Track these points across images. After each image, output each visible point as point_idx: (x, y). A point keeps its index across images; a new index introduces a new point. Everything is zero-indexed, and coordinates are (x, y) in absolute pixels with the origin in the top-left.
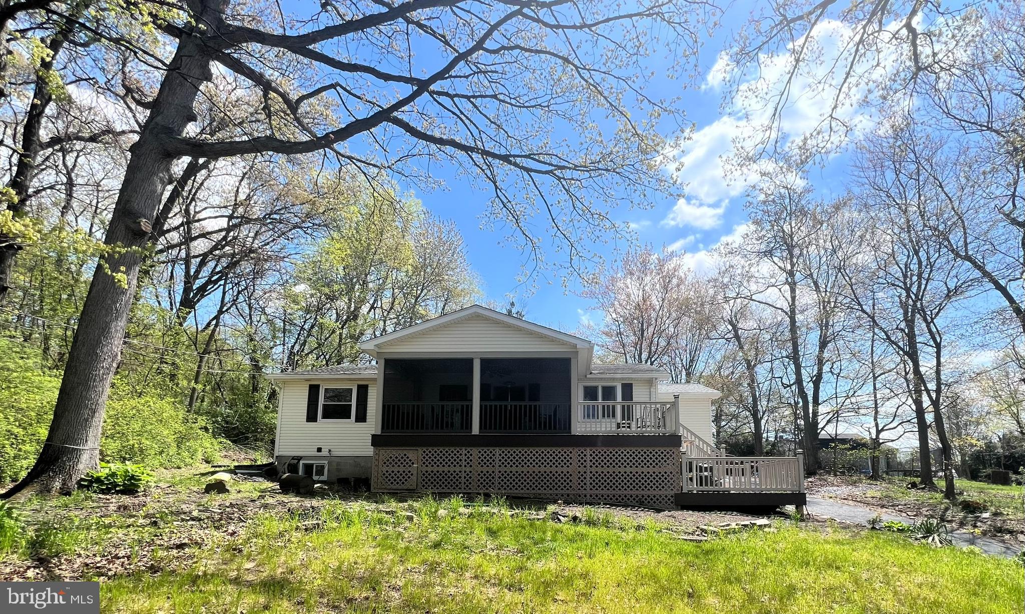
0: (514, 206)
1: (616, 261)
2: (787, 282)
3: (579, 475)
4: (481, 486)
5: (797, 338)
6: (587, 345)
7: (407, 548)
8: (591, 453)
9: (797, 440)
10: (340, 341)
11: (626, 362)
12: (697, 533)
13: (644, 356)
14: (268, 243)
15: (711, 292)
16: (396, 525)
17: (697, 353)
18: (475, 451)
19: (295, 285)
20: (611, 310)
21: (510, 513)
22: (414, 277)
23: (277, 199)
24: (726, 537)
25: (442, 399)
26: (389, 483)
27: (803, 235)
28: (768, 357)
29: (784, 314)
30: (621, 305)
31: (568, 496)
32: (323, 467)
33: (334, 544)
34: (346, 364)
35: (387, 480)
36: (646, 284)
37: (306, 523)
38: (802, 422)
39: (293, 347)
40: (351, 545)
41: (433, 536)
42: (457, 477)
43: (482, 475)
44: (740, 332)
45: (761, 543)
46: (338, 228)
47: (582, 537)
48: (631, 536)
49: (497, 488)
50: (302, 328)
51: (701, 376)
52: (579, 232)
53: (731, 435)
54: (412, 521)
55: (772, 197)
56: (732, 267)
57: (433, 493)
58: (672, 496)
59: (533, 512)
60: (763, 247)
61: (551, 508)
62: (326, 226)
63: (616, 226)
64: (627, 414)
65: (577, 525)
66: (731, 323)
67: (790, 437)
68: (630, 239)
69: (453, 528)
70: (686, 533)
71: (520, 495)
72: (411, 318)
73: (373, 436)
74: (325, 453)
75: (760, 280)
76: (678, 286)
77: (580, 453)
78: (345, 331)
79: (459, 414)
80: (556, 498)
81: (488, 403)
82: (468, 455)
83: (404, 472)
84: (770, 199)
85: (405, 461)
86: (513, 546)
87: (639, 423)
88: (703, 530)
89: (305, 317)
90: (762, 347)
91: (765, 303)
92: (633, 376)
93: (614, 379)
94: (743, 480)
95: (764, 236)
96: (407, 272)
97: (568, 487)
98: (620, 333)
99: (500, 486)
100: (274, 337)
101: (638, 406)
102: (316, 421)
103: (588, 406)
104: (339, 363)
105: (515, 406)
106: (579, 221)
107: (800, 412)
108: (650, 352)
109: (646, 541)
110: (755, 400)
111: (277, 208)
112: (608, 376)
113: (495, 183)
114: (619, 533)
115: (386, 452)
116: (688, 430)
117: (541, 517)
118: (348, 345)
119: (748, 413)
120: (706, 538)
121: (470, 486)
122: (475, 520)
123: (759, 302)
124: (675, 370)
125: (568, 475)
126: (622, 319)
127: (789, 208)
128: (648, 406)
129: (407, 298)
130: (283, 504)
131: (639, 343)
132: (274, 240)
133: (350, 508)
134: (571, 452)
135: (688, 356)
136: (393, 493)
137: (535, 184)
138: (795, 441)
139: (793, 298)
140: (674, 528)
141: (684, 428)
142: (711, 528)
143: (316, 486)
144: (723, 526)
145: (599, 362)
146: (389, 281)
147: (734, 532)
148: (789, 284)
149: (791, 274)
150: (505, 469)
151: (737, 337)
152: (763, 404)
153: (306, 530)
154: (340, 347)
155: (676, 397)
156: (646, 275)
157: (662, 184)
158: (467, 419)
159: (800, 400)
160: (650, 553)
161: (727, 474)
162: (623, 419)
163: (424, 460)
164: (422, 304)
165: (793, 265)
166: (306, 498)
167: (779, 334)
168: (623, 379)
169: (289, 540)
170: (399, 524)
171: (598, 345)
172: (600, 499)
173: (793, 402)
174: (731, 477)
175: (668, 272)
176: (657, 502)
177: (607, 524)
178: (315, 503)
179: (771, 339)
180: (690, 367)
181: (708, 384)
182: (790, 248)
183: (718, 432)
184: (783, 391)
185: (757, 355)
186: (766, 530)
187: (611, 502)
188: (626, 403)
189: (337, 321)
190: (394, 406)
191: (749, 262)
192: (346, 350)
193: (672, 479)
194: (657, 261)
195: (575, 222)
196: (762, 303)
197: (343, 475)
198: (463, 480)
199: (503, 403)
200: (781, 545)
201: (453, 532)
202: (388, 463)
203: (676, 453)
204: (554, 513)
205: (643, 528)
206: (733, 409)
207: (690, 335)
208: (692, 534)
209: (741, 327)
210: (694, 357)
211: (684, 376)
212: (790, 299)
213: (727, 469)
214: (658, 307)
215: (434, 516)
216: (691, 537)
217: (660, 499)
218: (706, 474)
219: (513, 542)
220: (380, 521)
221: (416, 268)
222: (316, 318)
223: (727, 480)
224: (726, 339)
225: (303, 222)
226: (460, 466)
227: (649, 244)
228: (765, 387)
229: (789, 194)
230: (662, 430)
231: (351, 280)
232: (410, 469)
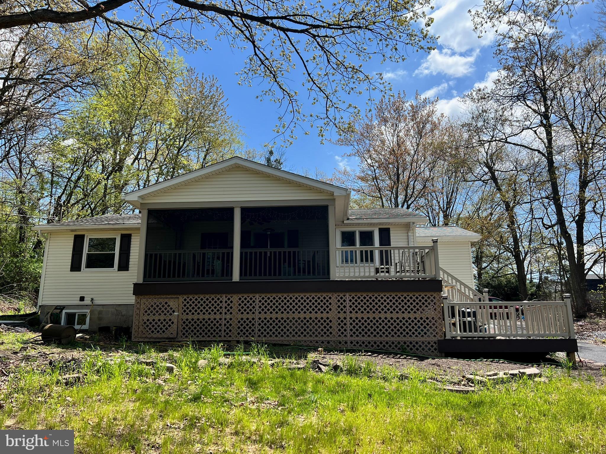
0: (271, 63)
1: (370, 110)
2: (542, 124)
3: (339, 321)
4: (241, 334)
5: (555, 179)
6: (344, 193)
7: (167, 402)
8: (351, 298)
9: (563, 281)
10: (105, 191)
11: (383, 206)
12: (463, 383)
13: (401, 198)
14: (40, 101)
15: (466, 136)
16: (156, 377)
17: (454, 195)
18: (235, 298)
19: (64, 140)
20: (366, 156)
21: (270, 362)
22: (177, 130)
23: (50, 61)
24: (494, 387)
25: (203, 247)
26: (150, 332)
27: (555, 78)
28: (527, 198)
29: (540, 155)
30: (376, 151)
31: (328, 343)
32: (84, 316)
33: (94, 398)
34: (110, 214)
35: (147, 329)
36: (400, 131)
37: (67, 376)
38: (567, 263)
39: (60, 198)
40: (111, 400)
41: (193, 389)
42: (217, 325)
43: (242, 322)
44: (496, 173)
45: (532, 394)
46: (106, 86)
47: (343, 388)
48: (394, 386)
49: (256, 335)
50: (69, 179)
51: (458, 219)
52: (334, 85)
53: (493, 277)
54: (173, 372)
55: (522, 44)
56: (486, 111)
57: (193, 342)
58: (435, 343)
59: (294, 361)
60: (516, 92)
61: (312, 356)
62: (94, 84)
63: (370, 77)
64: (385, 258)
65: (338, 376)
66: (487, 165)
67: (556, 278)
68: (383, 90)
69: (213, 379)
70: (451, 383)
71: (280, 343)
72: (174, 168)
73: (135, 285)
74: (87, 301)
75: (514, 123)
76: (432, 131)
77: (339, 298)
78: (110, 182)
79: (220, 262)
80: (317, 345)
81: (249, 250)
82: (229, 302)
83: (165, 320)
84: (520, 46)
85: (166, 309)
86: (273, 400)
87: (398, 267)
88: (469, 380)
89: (73, 170)
90: (520, 187)
91: (521, 145)
92: (391, 221)
93: (371, 224)
94: (508, 324)
95: (516, 81)
96: (170, 124)
97: (328, 333)
98: (376, 178)
99: (260, 333)
100: (42, 188)
101: (396, 251)
102: (80, 271)
103: (346, 252)
104: (104, 213)
105: (275, 253)
106: (333, 75)
107: (564, 252)
108: (406, 196)
109: (410, 392)
110: (516, 241)
111: (49, 69)
112: (365, 221)
113: (253, 42)
114: (382, 382)
115: (147, 301)
116: (449, 275)
117: (302, 367)
118: (113, 195)
119: (509, 254)
120: (473, 389)
121: (230, 334)
122: (235, 370)
123: (514, 144)
124: (432, 212)
125: (328, 321)
126: (377, 164)
127: (539, 54)
128: (406, 250)
129: (170, 149)
130: (45, 355)
131: (395, 187)
132: (45, 98)
133: (111, 360)
134: (330, 298)
135: (445, 198)
136: (154, 342)
137: (291, 42)
138: (561, 283)
139: (550, 140)
140: (439, 378)
141: (445, 272)
142: (478, 378)
143: (77, 335)
144: (490, 376)
145: (357, 207)
146: (153, 133)
147: (503, 382)
148: (545, 126)
149: (546, 116)
150: (265, 316)
151: (494, 178)
152: (524, 246)
153: (67, 384)
154: (105, 197)
155: (435, 242)
156: (400, 121)
157: (413, 38)
158: (228, 266)
159: (563, 240)
160: (415, 406)
161: (491, 318)
162: (382, 264)
163: (185, 308)
164: (184, 155)
165: (547, 109)
166: (67, 349)
167: (537, 175)
168: (380, 224)
169: (49, 395)
170: (159, 376)
171: (354, 190)
172: (360, 346)
173: (555, 243)
174: (496, 321)
175: (421, 118)
176: (420, 349)
177: (369, 374)
178: (76, 354)
179: (529, 180)
180: (447, 208)
181: (467, 226)
182: (543, 92)
183: (480, 274)
184: (545, 233)
185: (515, 197)
186: (537, 379)
187: (372, 349)
188: (384, 248)
189: (102, 173)
190: (156, 255)
191: (502, 106)
192: (111, 200)
193: (434, 324)
194: (410, 108)
195: (330, 76)
196: (518, 145)
197: (104, 324)
198: (224, 328)
199: (263, 250)
200: (553, 397)
201: (213, 383)
202: (149, 312)
203: (438, 298)
204: (314, 361)
205: (406, 378)
206: (493, 250)
207: (446, 178)
208: (458, 384)
209: (498, 168)
210: (450, 199)
211: (441, 219)
212: (546, 141)
213: (491, 314)
214: (412, 152)
215: (194, 368)
216: (456, 388)
217: (423, 346)
218: (469, 319)
219: (274, 394)
220: (141, 374)
221: (179, 121)
222: (83, 170)
223: (492, 326)
224: (483, 181)
225: (73, 81)
226: (221, 313)
227: (402, 93)
228: (526, 228)
229: (539, 40)
230: (421, 275)
231: (117, 134)
232: (170, 317)
